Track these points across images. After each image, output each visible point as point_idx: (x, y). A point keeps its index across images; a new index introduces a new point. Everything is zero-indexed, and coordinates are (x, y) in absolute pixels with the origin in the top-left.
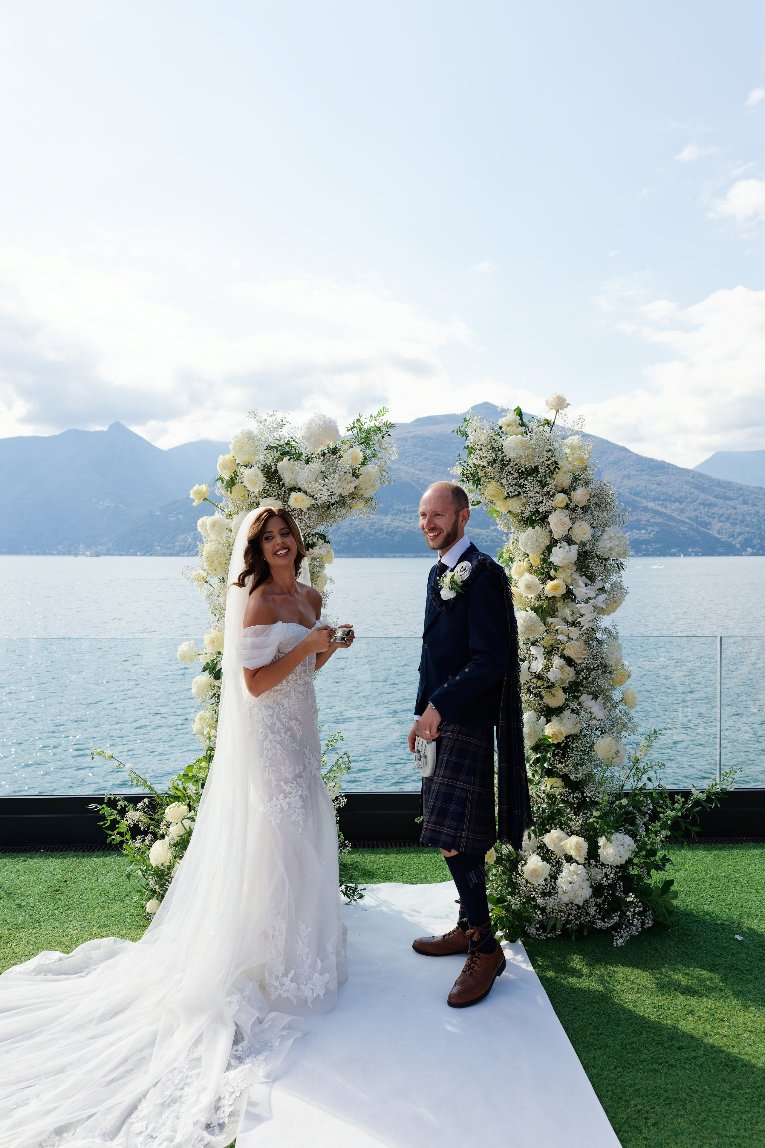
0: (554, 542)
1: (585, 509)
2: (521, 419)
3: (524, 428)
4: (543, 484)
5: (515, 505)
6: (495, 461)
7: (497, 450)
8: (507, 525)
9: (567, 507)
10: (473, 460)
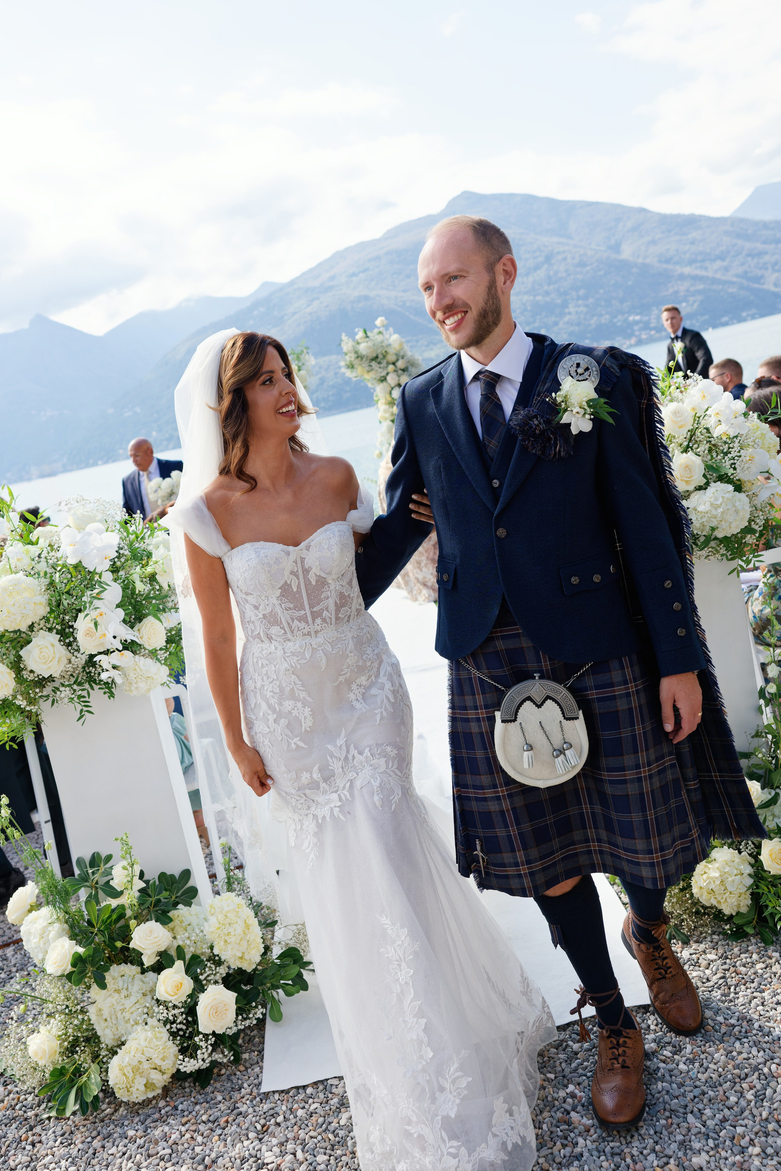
0: (392, 388)
1: (404, 370)
2: (366, 334)
3: (367, 339)
4: (380, 363)
5: (372, 375)
6: (358, 357)
7: (356, 352)
8: (373, 384)
9: (395, 371)
10: (348, 358)
